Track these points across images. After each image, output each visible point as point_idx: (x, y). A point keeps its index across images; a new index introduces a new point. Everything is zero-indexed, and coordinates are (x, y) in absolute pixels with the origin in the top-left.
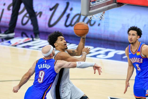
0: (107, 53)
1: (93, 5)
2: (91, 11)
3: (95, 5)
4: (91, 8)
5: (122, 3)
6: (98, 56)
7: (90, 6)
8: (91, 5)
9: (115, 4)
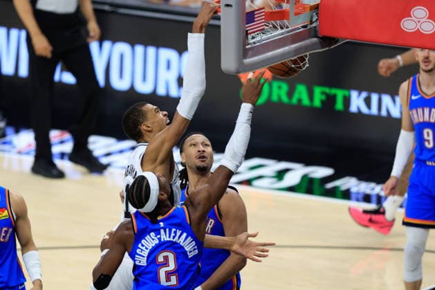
0: (280, 175)
1: (254, 43)
2: (247, 61)
3: (258, 42)
4: (250, 52)
5: (334, 39)
6: (255, 183)
7: (247, 47)
8: (249, 44)
9: (315, 40)
